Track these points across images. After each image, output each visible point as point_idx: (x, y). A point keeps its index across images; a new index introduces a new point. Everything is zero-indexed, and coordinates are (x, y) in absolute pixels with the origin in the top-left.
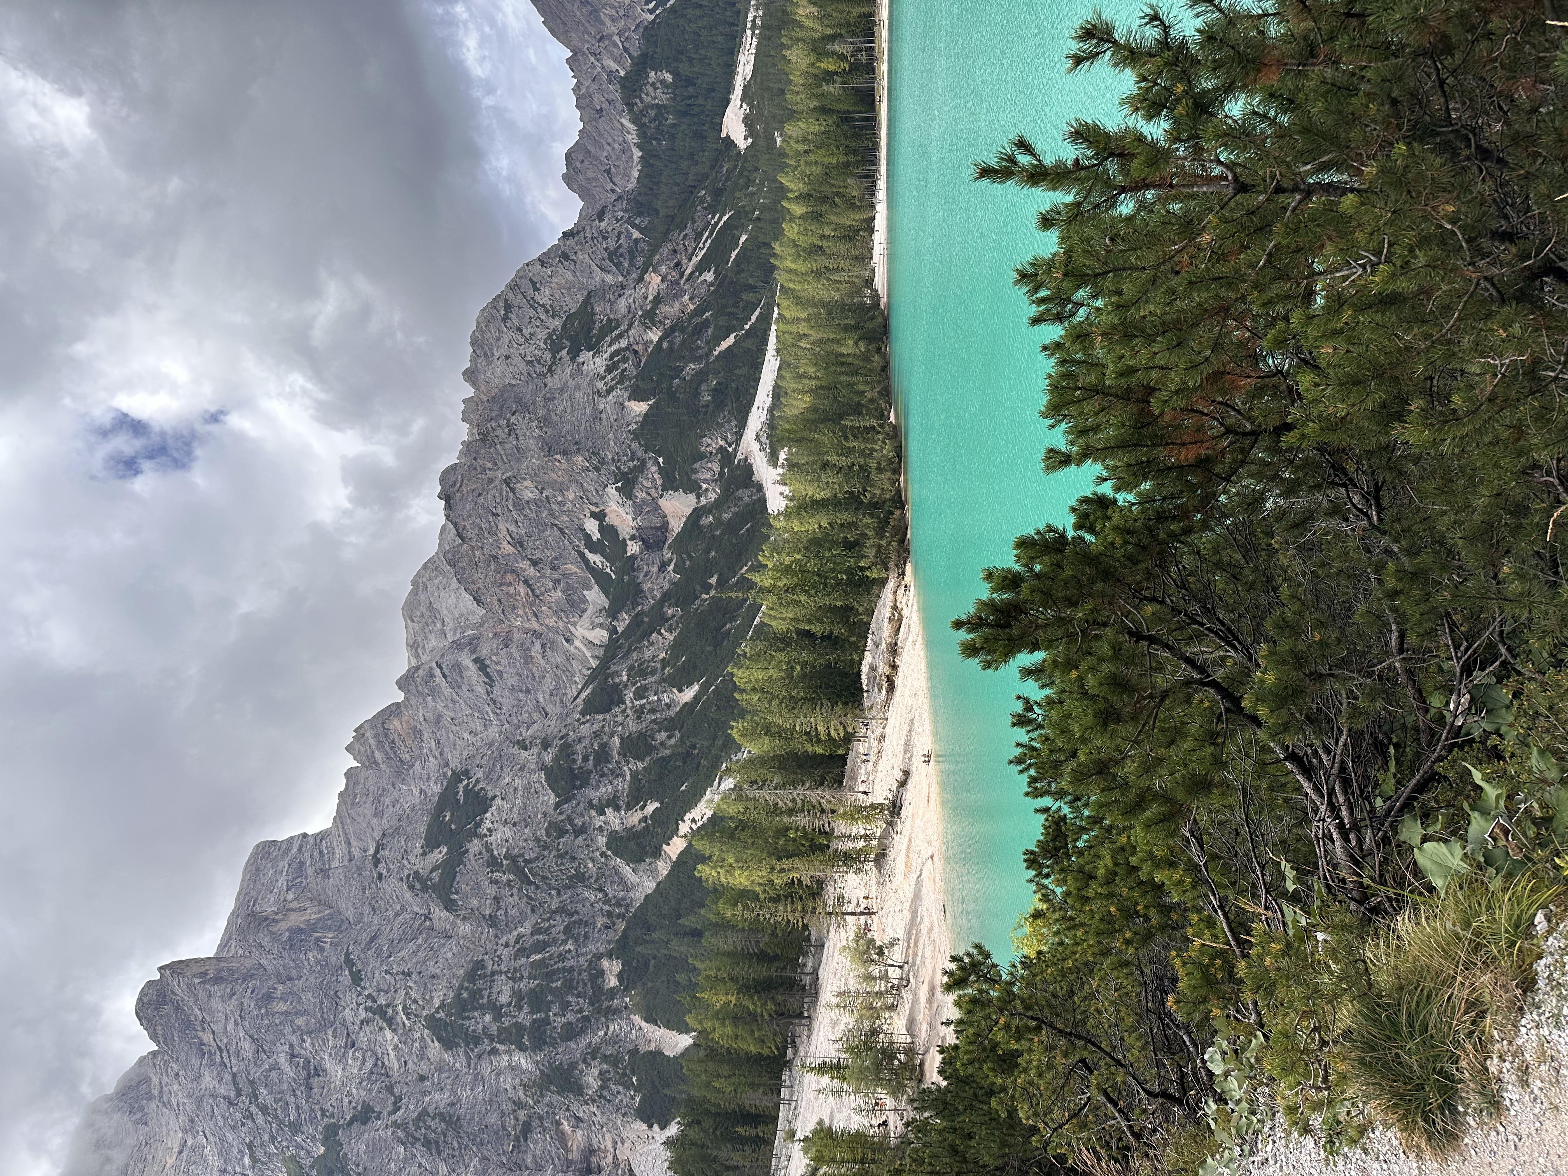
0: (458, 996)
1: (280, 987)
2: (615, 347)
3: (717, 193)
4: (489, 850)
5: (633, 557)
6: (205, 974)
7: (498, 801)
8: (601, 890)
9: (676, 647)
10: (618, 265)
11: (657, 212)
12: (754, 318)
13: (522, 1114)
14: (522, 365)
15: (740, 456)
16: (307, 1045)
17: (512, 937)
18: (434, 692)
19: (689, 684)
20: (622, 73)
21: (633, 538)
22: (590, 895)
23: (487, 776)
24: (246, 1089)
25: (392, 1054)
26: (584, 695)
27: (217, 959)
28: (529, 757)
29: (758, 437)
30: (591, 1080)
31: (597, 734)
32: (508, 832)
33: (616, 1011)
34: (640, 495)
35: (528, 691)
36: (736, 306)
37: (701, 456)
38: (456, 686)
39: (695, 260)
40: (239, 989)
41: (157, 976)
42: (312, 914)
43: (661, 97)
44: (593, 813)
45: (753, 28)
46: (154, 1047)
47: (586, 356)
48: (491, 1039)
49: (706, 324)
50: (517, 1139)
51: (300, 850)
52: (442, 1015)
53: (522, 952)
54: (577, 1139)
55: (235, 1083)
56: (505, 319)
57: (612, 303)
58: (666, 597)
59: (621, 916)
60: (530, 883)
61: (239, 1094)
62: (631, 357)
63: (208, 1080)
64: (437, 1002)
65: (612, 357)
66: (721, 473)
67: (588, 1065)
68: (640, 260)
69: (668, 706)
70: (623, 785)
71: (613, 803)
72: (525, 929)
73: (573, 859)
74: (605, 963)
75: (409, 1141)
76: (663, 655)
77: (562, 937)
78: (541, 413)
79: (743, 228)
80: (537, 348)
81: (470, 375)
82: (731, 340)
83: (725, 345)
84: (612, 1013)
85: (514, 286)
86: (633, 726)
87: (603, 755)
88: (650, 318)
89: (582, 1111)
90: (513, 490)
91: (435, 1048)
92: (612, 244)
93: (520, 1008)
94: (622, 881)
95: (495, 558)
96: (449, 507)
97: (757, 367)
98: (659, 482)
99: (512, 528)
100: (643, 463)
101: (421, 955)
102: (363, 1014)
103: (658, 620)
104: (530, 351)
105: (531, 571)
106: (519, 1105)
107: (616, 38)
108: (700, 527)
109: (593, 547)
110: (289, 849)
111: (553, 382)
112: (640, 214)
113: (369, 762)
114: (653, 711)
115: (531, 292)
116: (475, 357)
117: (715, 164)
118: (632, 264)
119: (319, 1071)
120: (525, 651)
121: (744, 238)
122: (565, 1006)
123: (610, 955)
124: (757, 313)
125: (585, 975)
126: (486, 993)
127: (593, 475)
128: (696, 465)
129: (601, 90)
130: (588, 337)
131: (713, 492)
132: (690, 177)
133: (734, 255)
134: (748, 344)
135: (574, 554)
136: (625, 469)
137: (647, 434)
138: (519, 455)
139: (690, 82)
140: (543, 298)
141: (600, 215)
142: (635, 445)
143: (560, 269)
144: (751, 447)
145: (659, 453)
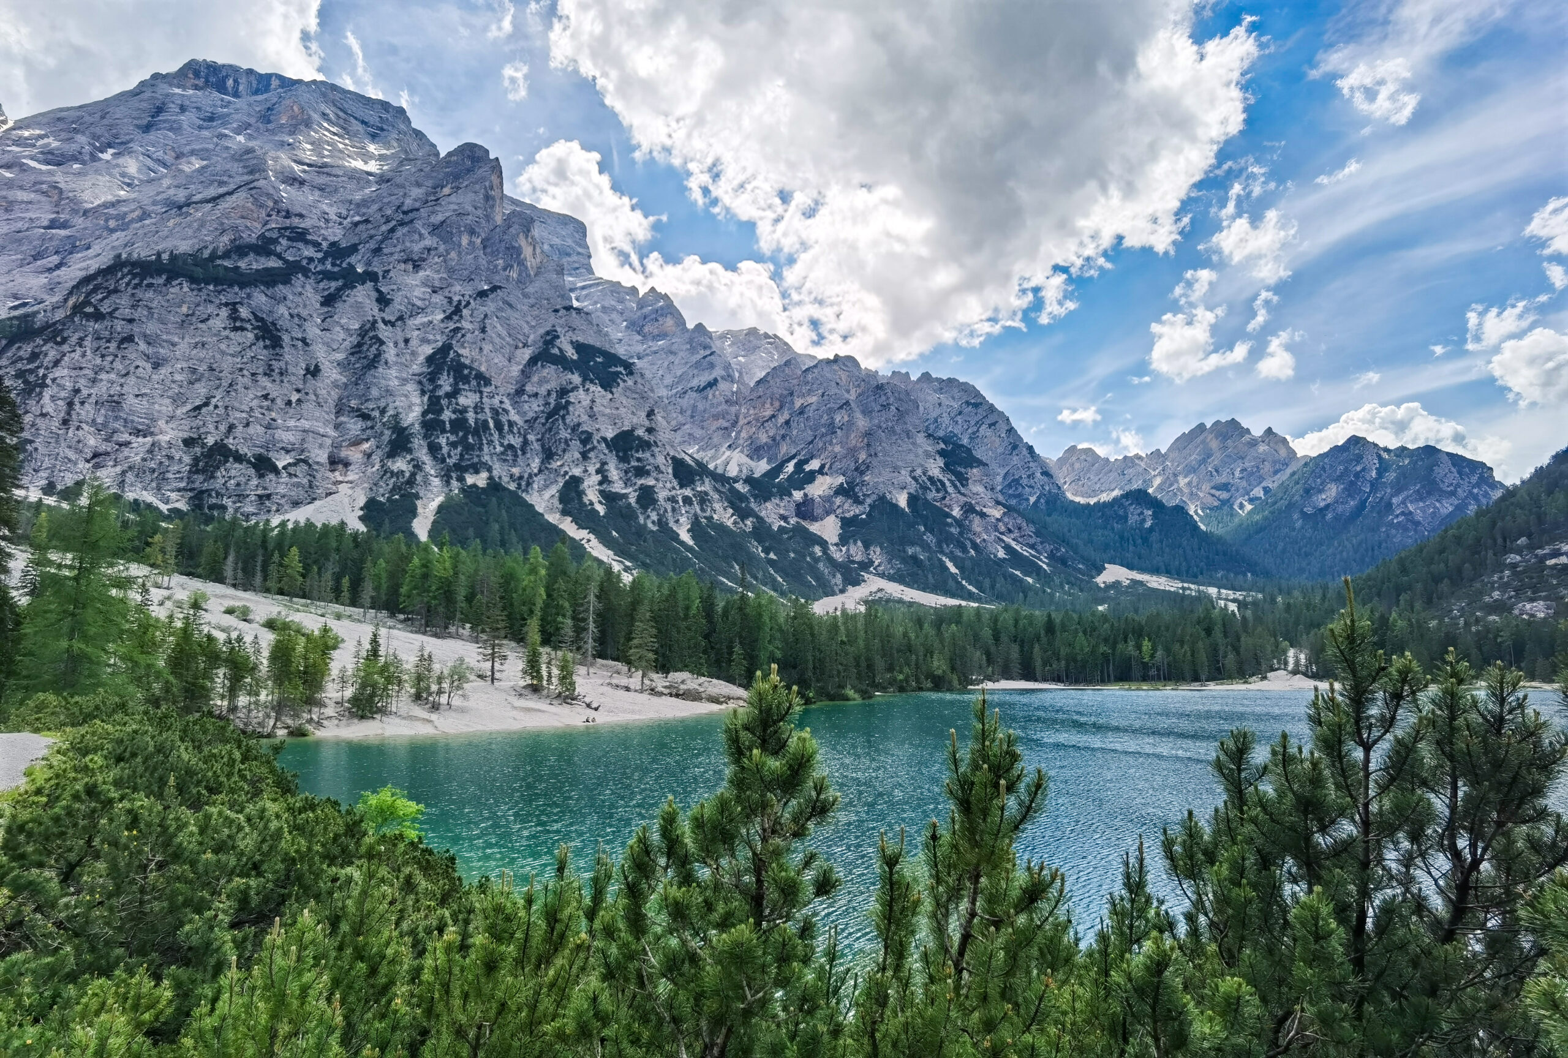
0: (465, 366)
1: (479, 241)
2: (948, 484)
3: (1063, 561)
4: (572, 390)
5: (790, 495)
6: (492, 188)
7: (610, 396)
8: (540, 471)
9: (721, 528)
10: (1009, 486)
11: (1049, 515)
12: (970, 588)
13: (376, 414)
14: (934, 415)
15: (866, 576)
16: (436, 259)
17: (507, 405)
18: (693, 350)
19: (693, 538)
20: (1150, 491)
21: (806, 495)
22: (535, 464)
23: (628, 388)
24: (407, 218)
25: (426, 320)
26: (687, 458)
27: (503, 197)
28: (641, 418)
29: (880, 590)
30: (400, 464)
31: (657, 468)
32: (586, 403)
33: (448, 483)
34: (838, 500)
35: (692, 417)
36: (980, 574)
37: (867, 546)
38: (697, 366)
39: (1013, 544)
40: (479, 212)
41: (492, 156)
42: (531, 263)
43: (1133, 519)
44: (598, 466)
45: (1183, 588)
46: (442, 155)
47: (941, 462)
48: (433, 391)
49: (964, 550)
50: (358, 410)
51: (579, 253)
52: (452, 354)
53: (495, 412)
54: (355, 455)
55: (411, 211)
56: (968, 403)
57: (980, 481)
58: (760, 520)
59: (519, 486)
60: (547, 419)
61: (405, 213)
62: (940, 495)
63: (416, 192)
64: (461, 351)
65: (940, 481)
66: (853, 562)
67: (409, 462)
68: (1013, 502)
69: (677, 521)
70: (618, 487)
71: (605, 480)
72: (514, 416)
73: (564, 451)
74: (484, 475)
75: (363, 332)
76: (716, 517)
77: (506, 443)
78: (898, 429)
79: (1038, 580)
80: (947, 426)
81: (926, 377)
82: (953, 570)
83: (950, 565)
84: (446, 479)
85: (992, 409)
86: (662, 495)
87: (641, 472)
88: (969, 509)
89: (376, 459)
90: (841, 407)
91: (428, 350)
92: (1024, 482)
93: (454, 412)
94: (546, 487)
95: (792, 394)
96: (828, 362)
97: (935, 589)
98: (847, 515)
99: (814, 407)
100: (861, 503)
101: (497, 340)
102: (456, 298)
103: (743, 514)
104: (946, 420)
105: (781, 420)
106: (383, 412)
107: (1175, 486)
108: (813, 545)
109: (799, 466)
110: (580, 246)
111: (920, 438)
112: (1047, 502)
113: (642, 303)
114: (674, 510)
115: (988, 421)
116: (940, 381)
117: (1084, 560)
118: (1011, 496)
119: (417, 267)
120: (723, 415)
121: (1030, 580)
122: (453, 445)
123: (491, 478)
124: (974, 590)
125: (476, 460)
126: (466, 387)
127: (853, 466)
128: (859, 543)
129: (1138, 474)
130: (955, 463)
131: (838, 555)
132: (1075, 541)
133: (1018, 573)
134: (951, 583)
135: (794, 451)
136: (857, 489)
137: (884, 505)
138: (867, 412)
139: (1145, 540)
140: (984, 430)
141: (1046, 473)
142: (874, 497)
143: (1006, 443)
144: (873, 585)
145: (869, 515)
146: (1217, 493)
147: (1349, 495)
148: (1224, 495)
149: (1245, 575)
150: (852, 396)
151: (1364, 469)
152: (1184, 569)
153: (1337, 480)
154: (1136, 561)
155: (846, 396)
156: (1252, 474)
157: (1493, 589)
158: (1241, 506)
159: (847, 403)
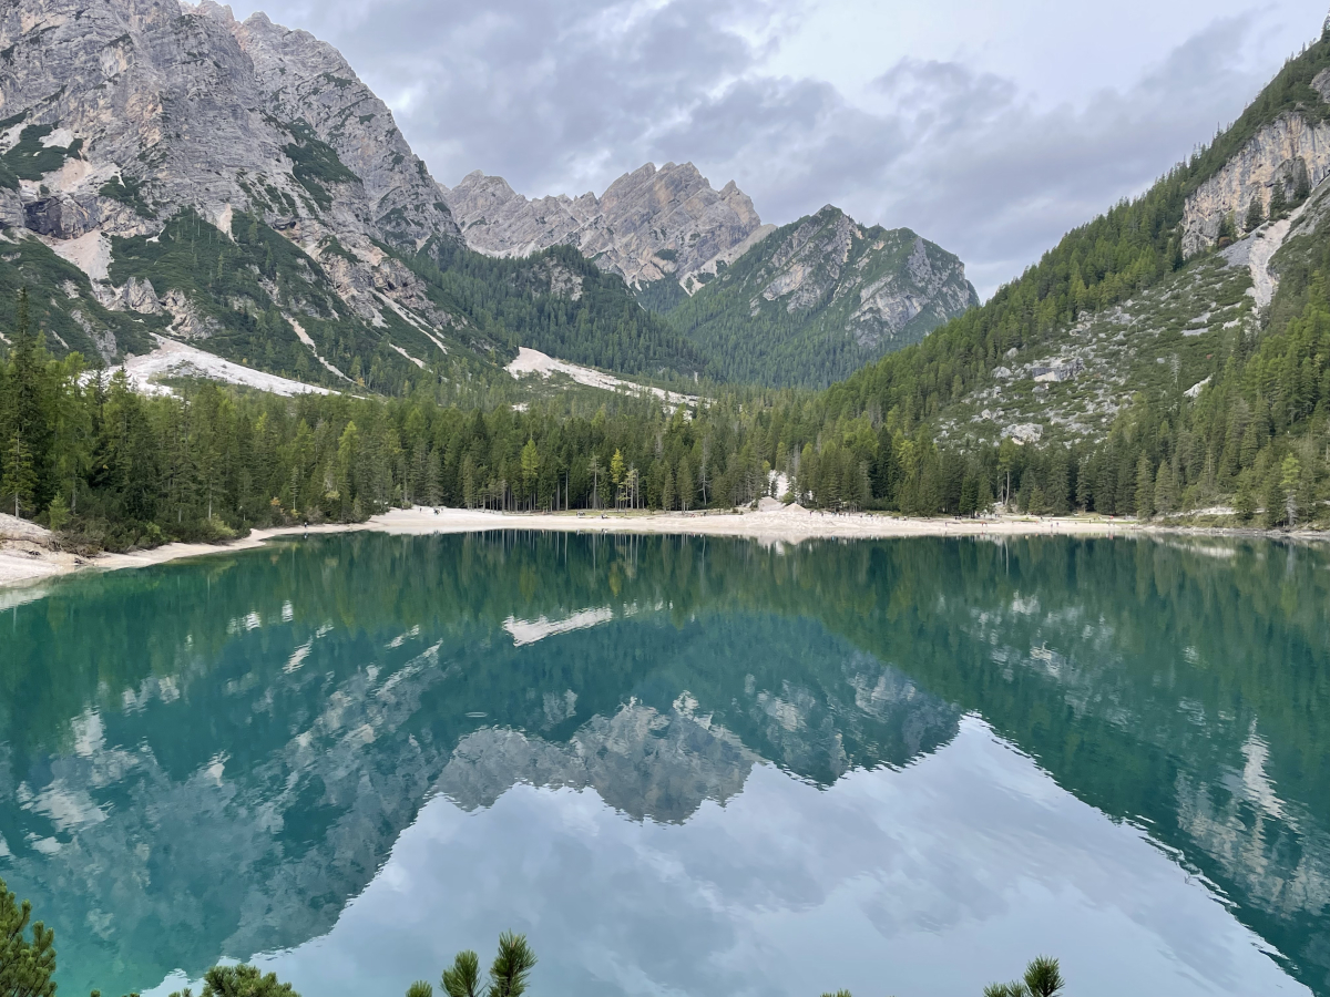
2: (298, 202)
3: (465, 338)
5: (15, 187)
10: (387, 218)
11: (445, 269)
12: (332, 368)
14: (273, 87)
15: (160, 339)
20: (580, 249)
21: (44, 190)
29: (186, 364)
34: (107, 207)
36: (346, 349)
37: (160, 290)
39: (396, 307)
43: (558, 287)
45: (622, 387)
47: (287, 165)
49: (324, 311)
56: (328, 76)
57: (349, 205)
62: (286, 219)
65: (286, 196)
66: (136, 314)
68: (395, 244)
78: (218, 99)
79: (431, 364)
80: (293, 109)
81: (260, 22)
82: (306, 339)
83: (300, 331)
85: (365, 94)
88: (333, 248)
90: (114, 44)
92: (410, 215)
97: (276, 368)
98: (125, 234)
99: (59, 34)
100: (151, 217)
104: (290, 99)
107: (609, 247)
108: (61, 280)
109: (32, 135)
111: (256, 120)
112: (442, 250)
115: (358, 113)
116: (283, 32)
117: (493, 338)
118: (391, 234)
121: (420, 363)
124: (338, 372)
127: (135, 150)
128: (147, 284)
129: (562, 224)
130: (310, 171)
131: (110, 301)
132: (480, 310)
133: (401, 351)
134: (302, 360)
135: (19, 109)
136: (143, 192)
137: (190, 226)
138: (162, 61)
139: (571, 318)
140: (352, 126)
141: (441, 207)
142: (175, 209)
143: (383, 152)
144: (173, 354)
145: (164, 238)
146: (662, 263)
147: (816, 282)
148: (670, 267)
149: (691, 375)
150: (134, 27)
151: (835, 250)
152: (617, 361)
153: (804, 260)
154: (558, 345)
155: (123, 25)
156: (704, 242)
157: (983, 407)
158: (690, 284)
159: (125, 38)
